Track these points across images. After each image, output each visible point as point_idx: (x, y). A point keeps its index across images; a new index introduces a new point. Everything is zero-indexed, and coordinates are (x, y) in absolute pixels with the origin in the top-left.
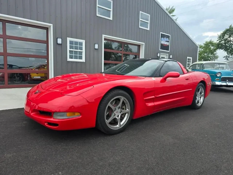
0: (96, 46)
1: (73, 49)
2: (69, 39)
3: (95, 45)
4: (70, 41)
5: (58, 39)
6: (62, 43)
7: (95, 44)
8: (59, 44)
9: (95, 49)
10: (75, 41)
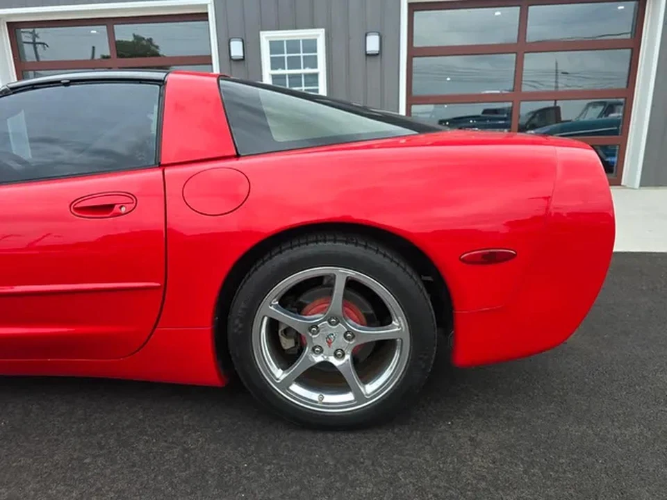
0: (373, 44)
1: (284, 68)
2: (266, 37)
3: (368, 38)
4: (271, 43)
5: (233, 44)
6: (244, 57)
7: (366, 35)
8: (237, 60)
9: (367, 55)
10: (287, 39)
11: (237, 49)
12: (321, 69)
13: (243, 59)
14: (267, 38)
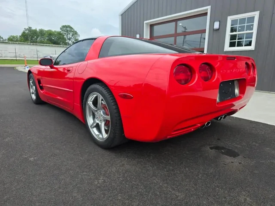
1: (236, 32)
4: (232, 21)
5: (215, 23)
8: (216, 30)
10: (240, 18)
11: (216, 25)
12: (255, 31)
13: (218, 29)
14: (230, 19)
